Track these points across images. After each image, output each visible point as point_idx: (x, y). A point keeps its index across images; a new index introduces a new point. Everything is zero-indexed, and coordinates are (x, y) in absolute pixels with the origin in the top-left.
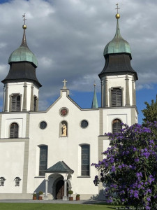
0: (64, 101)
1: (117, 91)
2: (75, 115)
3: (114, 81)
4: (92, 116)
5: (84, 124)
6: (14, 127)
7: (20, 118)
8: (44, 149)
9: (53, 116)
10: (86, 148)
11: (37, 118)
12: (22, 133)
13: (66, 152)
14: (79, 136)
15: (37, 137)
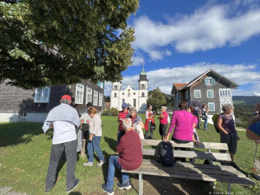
0: (129, 88)
1: (143, 85)
2: (132, 91)
3: (142, 82)
4: (136, 91)
5: (134, 94)
6: (115, 94)
7: (117, 92)
8: (124, 100)
9: (126, 92)
10: (135, 100)
11: (122, 92)
12: (117, 95)
13: (130, 101)
14: (133, 97)
15: (122, 97)
